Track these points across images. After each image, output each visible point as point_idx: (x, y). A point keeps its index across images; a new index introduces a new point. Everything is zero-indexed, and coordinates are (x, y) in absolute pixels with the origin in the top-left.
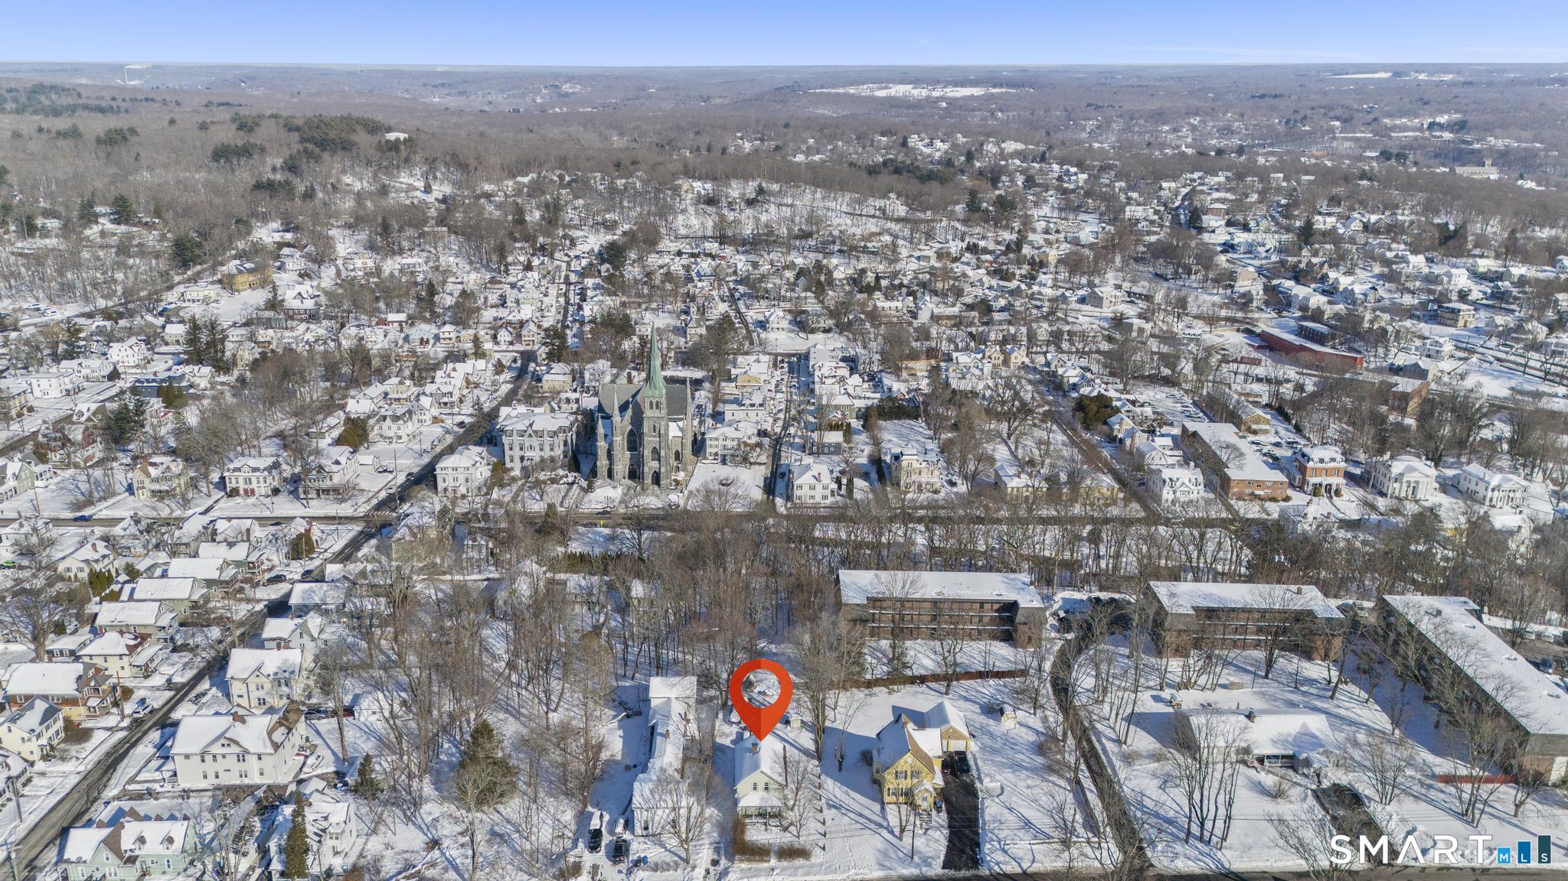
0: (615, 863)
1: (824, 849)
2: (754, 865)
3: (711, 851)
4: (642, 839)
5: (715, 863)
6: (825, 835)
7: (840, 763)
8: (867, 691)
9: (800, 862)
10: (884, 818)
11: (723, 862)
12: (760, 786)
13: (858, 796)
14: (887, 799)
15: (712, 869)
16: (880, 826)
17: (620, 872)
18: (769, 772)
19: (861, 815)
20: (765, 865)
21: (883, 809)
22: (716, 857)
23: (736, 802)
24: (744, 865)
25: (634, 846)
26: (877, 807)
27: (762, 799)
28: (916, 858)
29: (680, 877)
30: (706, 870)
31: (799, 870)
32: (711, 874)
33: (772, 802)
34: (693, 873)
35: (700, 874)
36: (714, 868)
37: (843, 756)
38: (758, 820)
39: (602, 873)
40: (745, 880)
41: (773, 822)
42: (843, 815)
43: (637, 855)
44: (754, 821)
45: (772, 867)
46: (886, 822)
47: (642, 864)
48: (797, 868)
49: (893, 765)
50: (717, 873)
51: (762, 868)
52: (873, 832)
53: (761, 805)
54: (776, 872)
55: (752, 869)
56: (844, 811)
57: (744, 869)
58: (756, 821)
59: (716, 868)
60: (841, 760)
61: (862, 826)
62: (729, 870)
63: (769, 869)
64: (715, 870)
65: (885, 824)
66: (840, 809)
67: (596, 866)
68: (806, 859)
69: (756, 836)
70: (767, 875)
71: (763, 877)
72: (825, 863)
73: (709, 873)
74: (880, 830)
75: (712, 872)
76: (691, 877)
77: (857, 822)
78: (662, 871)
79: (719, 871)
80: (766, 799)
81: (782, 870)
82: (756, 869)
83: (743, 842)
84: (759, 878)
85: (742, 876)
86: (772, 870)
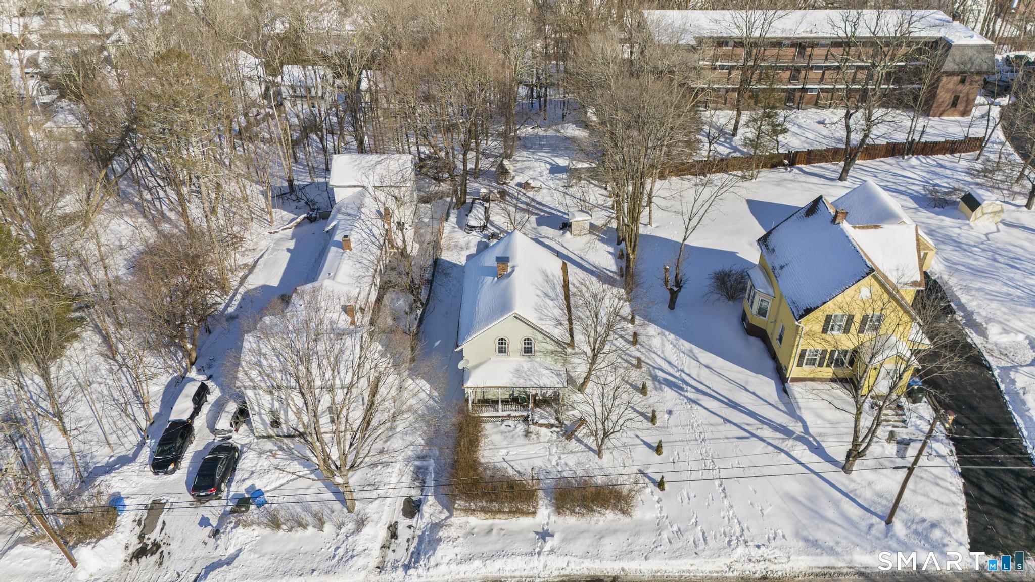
0: (200, 500)
1: (661, 485)
2: (501, 522)
3: (407, 479)
4: (269, 445)
5: (412, 508)
6: (658, 449)
7: (674, 295)
9: (608, 518)
10: (792, 411)
11: (431, 509)
12: (515, 344)
13: (718, 362)
14: (794, 371)
15: (404, 522)
16: (787, 432)
17: (204, 522)
18: (532, 318)
19: (734, 405)
20: (524, 522)
21: (785, 391)
22: (415, 493)
23: (461, 376)
24: (476, 521)
25: (247, 462)
26: (767, 386)
27: (518, 372)
28: (898, 526)
29: (328, 545)
30: (388, 528)
31: (605, 541)
32: (400, 540)
33: (540, 375)
34: (357, 537)
35: (373, 539)
36: (408, 522)
37: (678, 283)
38: (509, 413)
39: (164, 523)
40: (477, 563)
41: (542, 417)
42: (694, 405)
43: (248, 484)
44: (500, 413)
45: (540, 530)
46: (800, 424)
47: (253, 507)
48: (601, 535)
49: (824, 303)
50: (413, 538)
51: (521, 532)
52: (771, 448)
53: (515, 380)
54: (550, 543)
55: (494, 531)
56: (692, 394)
57: (475, 530)
58: (505, 414)
59: (413, 522)
60: (675, 289)
61: (747, 435)
62: (440, 534)
63: (537, 533)
64: (410, 527)
65: (798, 429)
66: (682, 389)
67: (155, 508)
68: (624, 512)
69: (504, 452)
70: (530, 550)
71: (519, 558)
72: (667, 523)
73: (394, 535)
74: (788, 444)
75: (403, 533)
76: (351, 548)
77: (726, 421)
78: (290, 530)
79: (419, 533)
80: (526, 369)
81: (564, 540)
82: (504, 532)
83: (474, 465)
84: (510, 560)
85: (468, 552)
86: (544, 535)
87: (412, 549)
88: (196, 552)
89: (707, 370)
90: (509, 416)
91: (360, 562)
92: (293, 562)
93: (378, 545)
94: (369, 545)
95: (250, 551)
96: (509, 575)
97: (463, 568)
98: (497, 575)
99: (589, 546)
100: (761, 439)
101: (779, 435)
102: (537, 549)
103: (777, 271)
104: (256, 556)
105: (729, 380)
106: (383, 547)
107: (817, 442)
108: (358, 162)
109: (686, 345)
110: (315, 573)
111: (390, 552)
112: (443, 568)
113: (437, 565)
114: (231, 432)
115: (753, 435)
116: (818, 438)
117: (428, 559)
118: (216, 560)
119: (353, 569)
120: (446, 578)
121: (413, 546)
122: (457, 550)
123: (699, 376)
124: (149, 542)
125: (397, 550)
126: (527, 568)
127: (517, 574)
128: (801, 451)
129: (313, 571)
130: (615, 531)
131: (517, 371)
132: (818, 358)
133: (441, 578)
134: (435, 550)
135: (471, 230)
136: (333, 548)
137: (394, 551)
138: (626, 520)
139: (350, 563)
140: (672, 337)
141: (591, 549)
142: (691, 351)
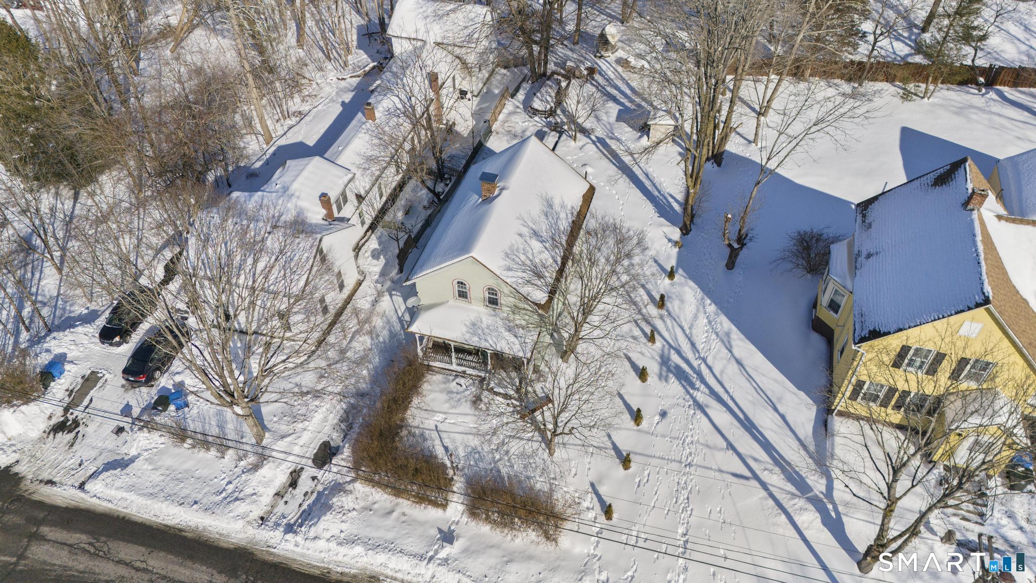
1: (609, 511)
5: (325, 455)
6: (626, 461)
7: (733, 253)
8: (846, 87)
9: (527, 538)
10: (822, 458)
12: (477, 291)
13: (755, 359)
14: (844, 402)
15: (310, 471)
17: (127, 410)
19: (749, 425)
20: (433, 513)
21: (823, 425)
22: (336, 437)
25: (184, 355)
26: (803, 413)
27: (474, 326)
29: (223, 476)
30: (291, 473)
31: (513, 567)
32: (298, 490)
33: (499, 337)
34: (251, 477)
35: (267, 484)
36: (314, 472)
37: (741, 240)
38: (463, 369)
39: (91, 400)
40: (359, 549)
41: (499, 385)
42: (698, 412)
43: (178, 379)
44: (454, 367)
45: (445, 529)
46: (824, 481)
47: (172, 408)
48: (510, 558)
49: (901, 330)
50: (312, 492)
51: (422, 524)
52: (771, 502)
53: (467, 336)
54: (447, 551)
55: (395, 514)
56: (702, 396)
57: (376, 506)
58: (460, 369)
59: (319, 474)
60: (736, 246)
61: (748, 474)
62: (335, 500)
63: (440, 531)
64: (314, 478)
65: (818, 485)
66: (692, 386)
67: (91, 380)
68: (548, 537)
69: (440, 417)
70: (422, 552)
71: (406, 558)
72: (596, 566)
73: (293, 484)
74: (796, 504)
75: (305, 483)
76: (241, 487)
77: (731, 446)
78: (194, 447)
79: (320, 488)
80: (484, 326)
81: (466, 551)
82: (404, 518)
83: (402, 424)
84: (394, 558)
85: (355, 532)
86: (448, 537)
87: (305, 507)
88: (107, 442)
89: (736, 366)
90: (464, 372)
91: (241, 508)
92: (182, 485)
93: (272, 491)
94: (261, 489)
95: (146, 460)
96: (390, 573)
97: (343, 550)
98: (378, 569)
99: (490, 568)
100: (764, 485)
101: (790, 487)
102: (431, 553)
103: (862, 259)
104: (150, 467)
105: (759, 390)
106: (277, 494)
107: (838, 513)
108: (424, 9)
109: (725, 323)
110: (195, 506)
111: (282, 502)
112: (321, 544)
113: (315, 538)
114: (186, 312)
115: (756, 477)
116: (840, 509)
117: (310, 526)
118: (119, 457)
119: (231, 514)
120: (323, 555)
121: (308, 503)
122: (344, 526)
123: (722, 372)
124: (71, 417)
125: (290, 502)
126: (413, 572)
127: (399, 576)
128: (809, 519)
129: (196, 503)
130: (530, 558)
131: (474, 324)
132: (881, 395)
133: (317, 554)
134: (319, 519)
135: (534, 114)
136: (225, 482)
137: (286, 502)
138: (550, 547)
139: (232, 506)
140: (712, 308)
141: (491, 573)
142: (728, 334)
